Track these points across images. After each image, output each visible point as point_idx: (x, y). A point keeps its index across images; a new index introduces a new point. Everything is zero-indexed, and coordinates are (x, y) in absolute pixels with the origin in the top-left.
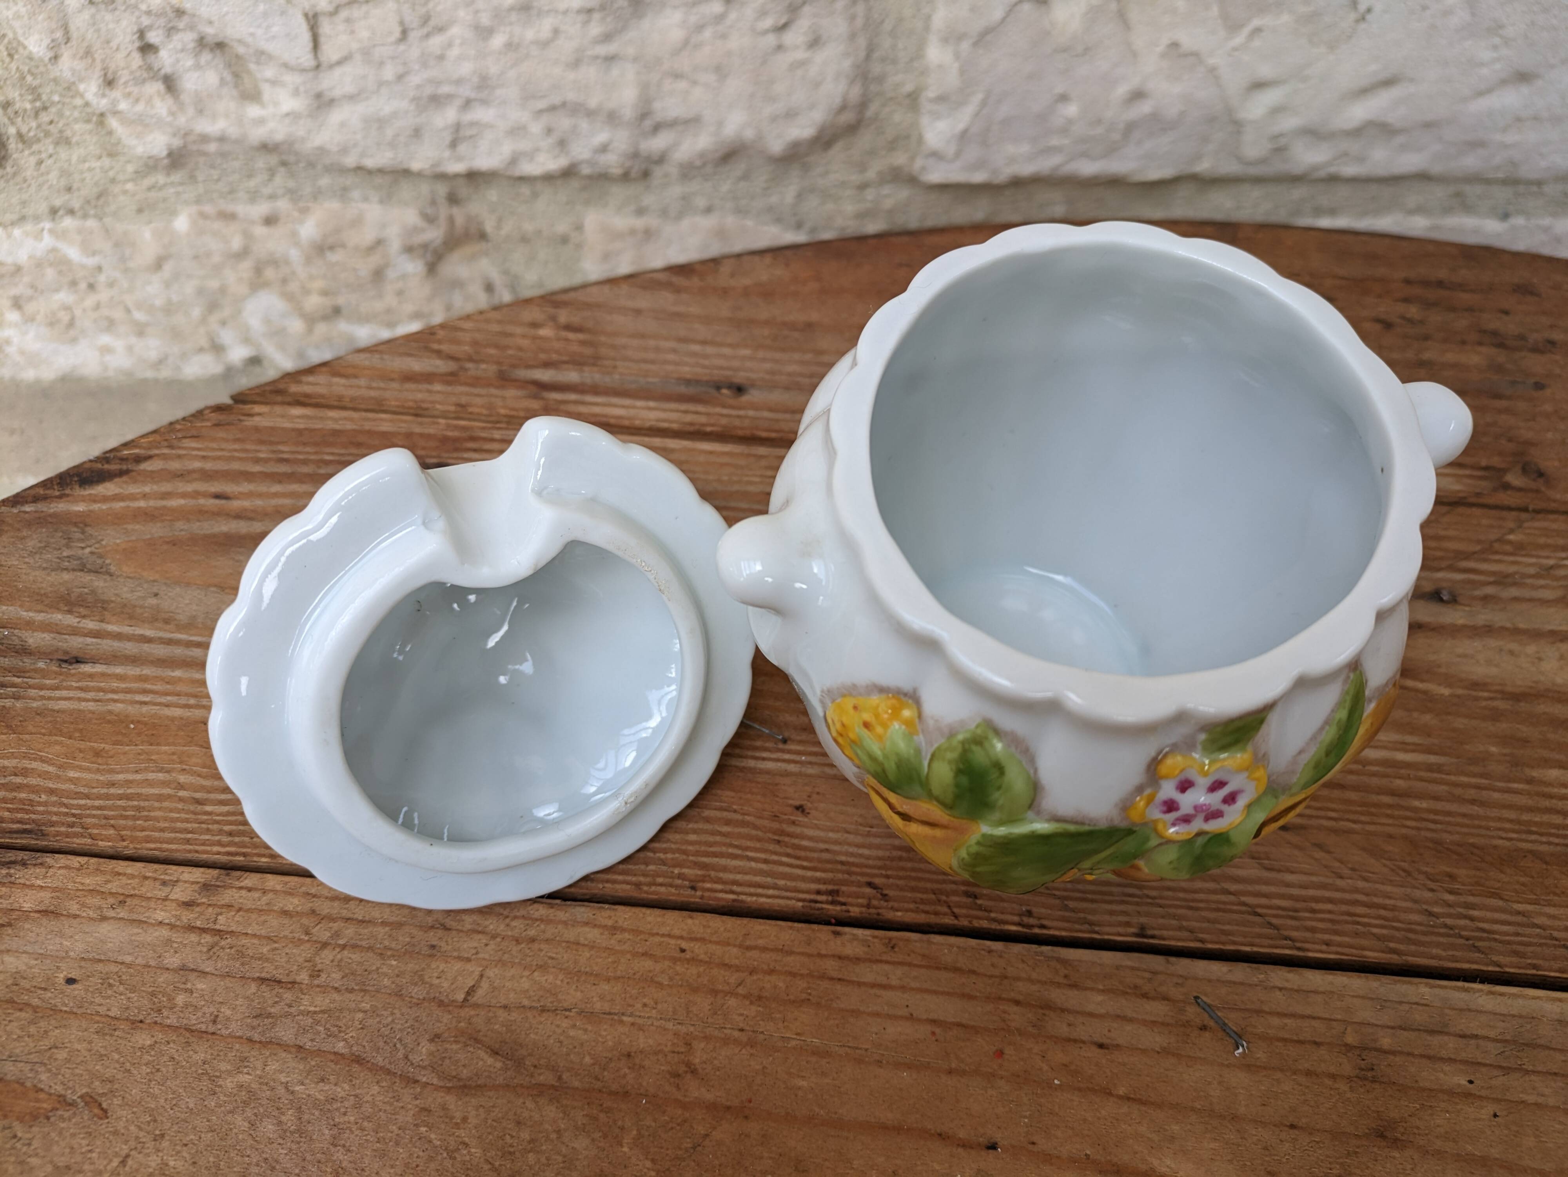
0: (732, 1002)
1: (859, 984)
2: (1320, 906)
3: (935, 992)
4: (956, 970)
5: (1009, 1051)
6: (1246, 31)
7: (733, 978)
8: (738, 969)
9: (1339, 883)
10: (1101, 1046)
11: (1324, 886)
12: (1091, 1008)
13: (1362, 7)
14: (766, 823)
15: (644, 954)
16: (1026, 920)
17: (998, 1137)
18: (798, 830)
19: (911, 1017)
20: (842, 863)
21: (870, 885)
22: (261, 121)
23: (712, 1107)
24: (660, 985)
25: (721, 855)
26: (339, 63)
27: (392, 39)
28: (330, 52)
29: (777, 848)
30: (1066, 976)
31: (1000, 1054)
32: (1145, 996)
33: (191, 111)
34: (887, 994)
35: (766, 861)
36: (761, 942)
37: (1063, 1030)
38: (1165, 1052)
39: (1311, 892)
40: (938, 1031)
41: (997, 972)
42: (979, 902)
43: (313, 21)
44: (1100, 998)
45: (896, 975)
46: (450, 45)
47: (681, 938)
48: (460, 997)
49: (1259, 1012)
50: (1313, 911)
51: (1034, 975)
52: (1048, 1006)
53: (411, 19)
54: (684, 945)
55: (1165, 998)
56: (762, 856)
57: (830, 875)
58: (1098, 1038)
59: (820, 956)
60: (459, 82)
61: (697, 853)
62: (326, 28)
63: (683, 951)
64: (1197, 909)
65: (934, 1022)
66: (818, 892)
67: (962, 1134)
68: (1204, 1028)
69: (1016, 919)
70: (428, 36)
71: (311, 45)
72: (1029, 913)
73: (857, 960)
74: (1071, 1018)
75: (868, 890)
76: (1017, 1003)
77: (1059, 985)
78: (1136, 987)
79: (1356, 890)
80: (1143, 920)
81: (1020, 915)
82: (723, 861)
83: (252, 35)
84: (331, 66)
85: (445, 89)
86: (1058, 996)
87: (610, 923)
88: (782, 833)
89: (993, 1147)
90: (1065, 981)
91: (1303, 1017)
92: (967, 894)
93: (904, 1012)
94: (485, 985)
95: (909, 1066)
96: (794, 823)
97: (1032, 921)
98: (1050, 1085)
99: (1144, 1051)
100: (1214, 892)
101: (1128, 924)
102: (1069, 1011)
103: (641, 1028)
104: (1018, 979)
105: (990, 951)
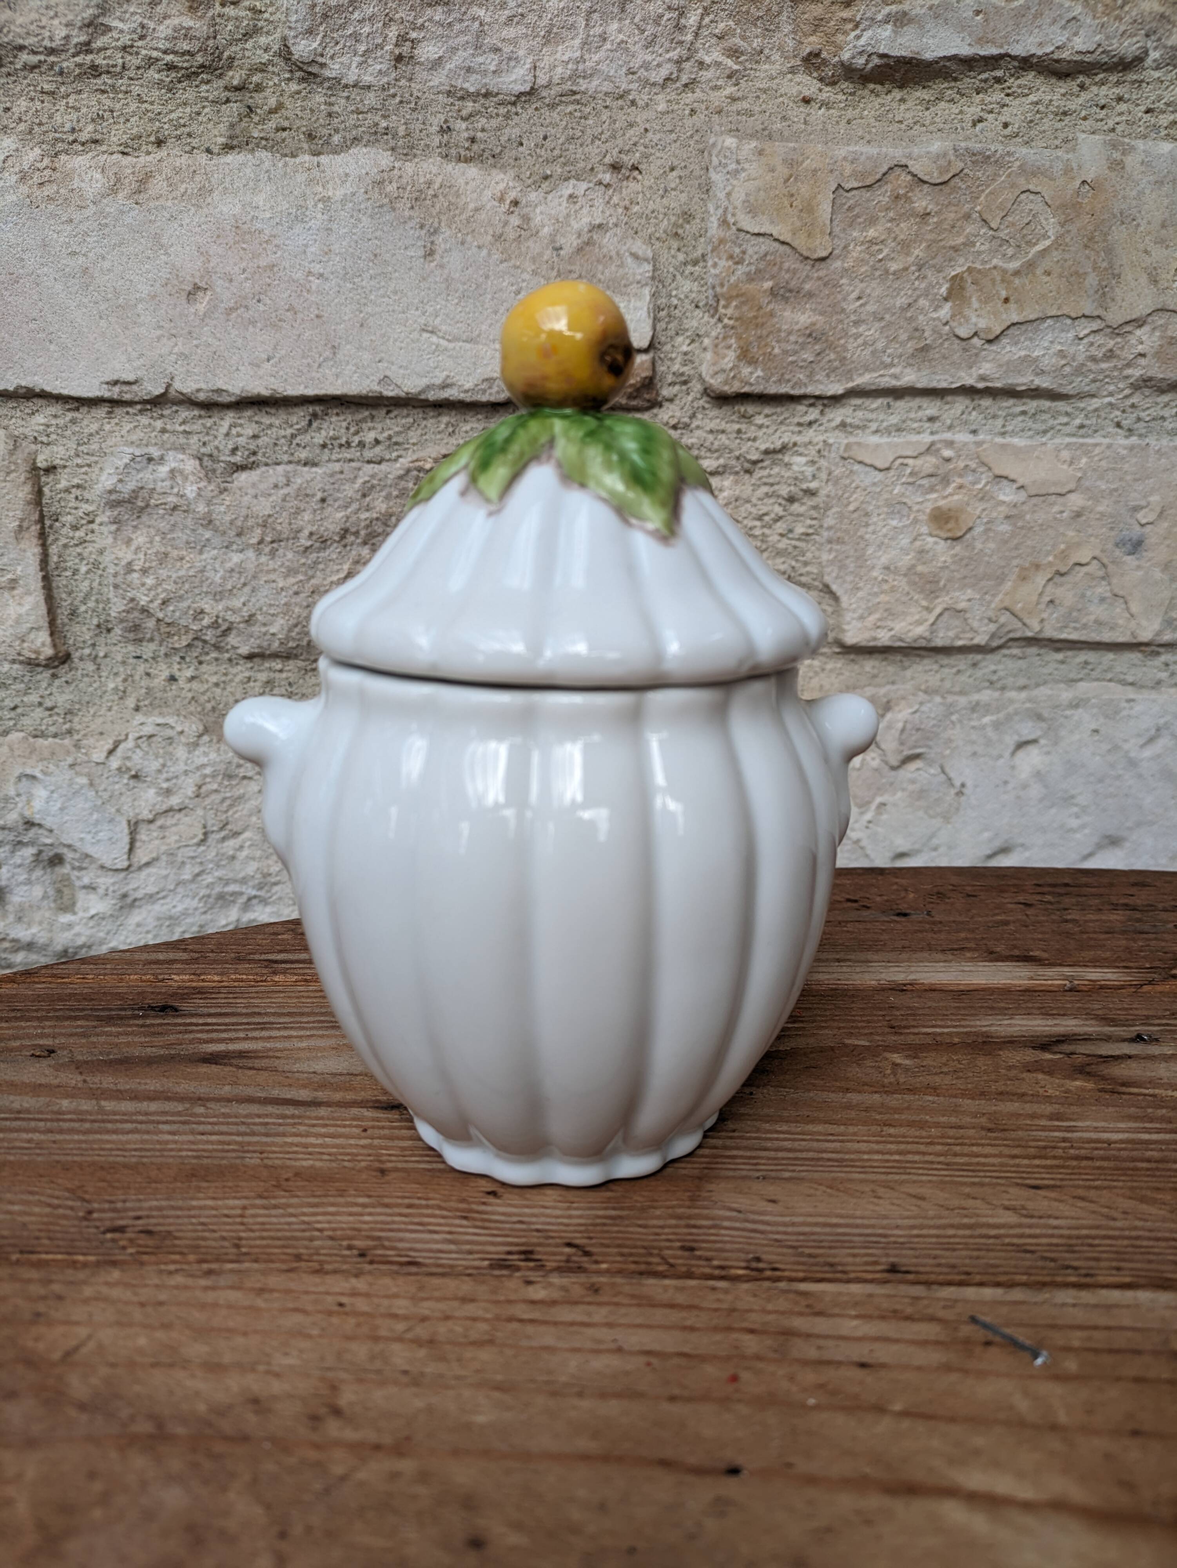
0: (396, 1347)
1: (556, 1324)
2: (1097, 1242)
3: (650, 1327)
4: (672, 1306)
5: (745, 1376)
6: (873, 806)
7: (400, 1327)
8: (406, 1318)
9: (1112, 1223)
10: (863, 1365)
11: (1098, 1227)
12: (844, 1332)
13: (958, 783)
14: (453, 1204)
15: (296, 1310)
16: (754, 1265)
17: (740, 1460)
18: (489, 1208)
19: (620, 1350)
20: (538, 1231)
21: (569, 1245)
22: (70, 926)
23: (355, 1447)
24: (309, 1337)
25: (399, 1230)
26: (148, 864)
27: (195, 841)
28: (142, 855)
29: (465, 1222)
30: (808, 1306)
31: (734, 1379)
32: (909, 1318)
33: (11, 918)
34: (590, 1331)
35: (450, 1233)
36: (437, 1294)
37: (813, 1353)
38: (947, 1368)
39: (1084, 1232)
40: (654, 1361)
41: (725, 1306)
42: (698, 1253)
43: (134, 827)
44: (855, 1323)
45: (600, 1314)
46: (241, 847)
47: (342, 1294)
48: (57, 1356)
49: (1053, 1327)
50: (1091, 1245)
51: (770, 1307)
52: (789, 1333)
53: (213, 824)
54: (344, 1300)
55: (932, 1319)
56: (447, 1229)
57: (523, 1240)
58: (856, 1358)
59: (509, 1302)
60: (244, 881)
61: (372, 1229)
62: (143, 835)
63: (341, 1305)
64: (954, 1250)
65: (648, 1353)
66: (509, 1253)
67: (692, 1460)
68: (988, 1344)
69: (743, 1264)
70: (224, 839)
71: (126, 849)
72: (758, 1260)
73: (554, 1303)
74: (821, 1342)
75: (567, 1250)
76: (752, 1331)
77: (801, 1314)
78: (895, 1311)
79: (1136, 1228)
80: (892, 1260)
81: (748, 1261)
82: (401, 1235)
83: (82, 839)
84: (140, 868)
85: (232, 888)
86: (799, 1323)
87: (258, 1285)
88: (471, 1211)
89: (734, 1471)
90: (808, 1310)
91: (1108, 1328)
92: (683, 1248)
93: (613, 1346)
94: (91, 1345)
95: (618, 1395)
96: (484, 1203)
97: (761, 1265)
98: (804, 1406)
99: (919, 1368)
100: (971, 1237)
101: (876, 1263)
102: (818, 1336)
103: (277, 1375)
104: (751, 1311)
105: (714, 1289)
